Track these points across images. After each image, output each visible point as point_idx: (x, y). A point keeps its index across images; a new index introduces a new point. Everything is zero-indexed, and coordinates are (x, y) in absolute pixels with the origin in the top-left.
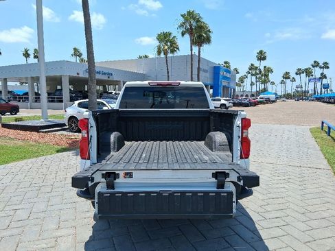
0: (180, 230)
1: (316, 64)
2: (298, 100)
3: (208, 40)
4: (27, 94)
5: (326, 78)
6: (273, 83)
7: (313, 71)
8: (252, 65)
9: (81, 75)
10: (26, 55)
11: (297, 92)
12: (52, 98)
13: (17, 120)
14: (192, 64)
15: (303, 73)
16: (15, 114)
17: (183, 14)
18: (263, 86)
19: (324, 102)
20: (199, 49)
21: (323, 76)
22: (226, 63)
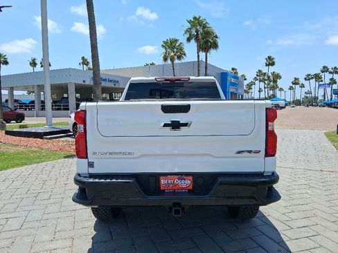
0: (193, 241)
1: (325, 69)
2: (308, 106)
3: (215, 46)
4: (33, 102)
5: (336, 83)
6: (281, 90)
7: (323, 76)
8: (260, 71)
9: (87, 83)
10: (33, 64)
11: (307, 97)
12: (58, 106)
13: (21, 127)
14: (199, 70)
15: (312, 78)
16: (20, 122)
17: (189, 20)
18: (271, 92)
19: (335, 108)
20: (206, 55)
21: (333, 81)
22: (233, 69)
